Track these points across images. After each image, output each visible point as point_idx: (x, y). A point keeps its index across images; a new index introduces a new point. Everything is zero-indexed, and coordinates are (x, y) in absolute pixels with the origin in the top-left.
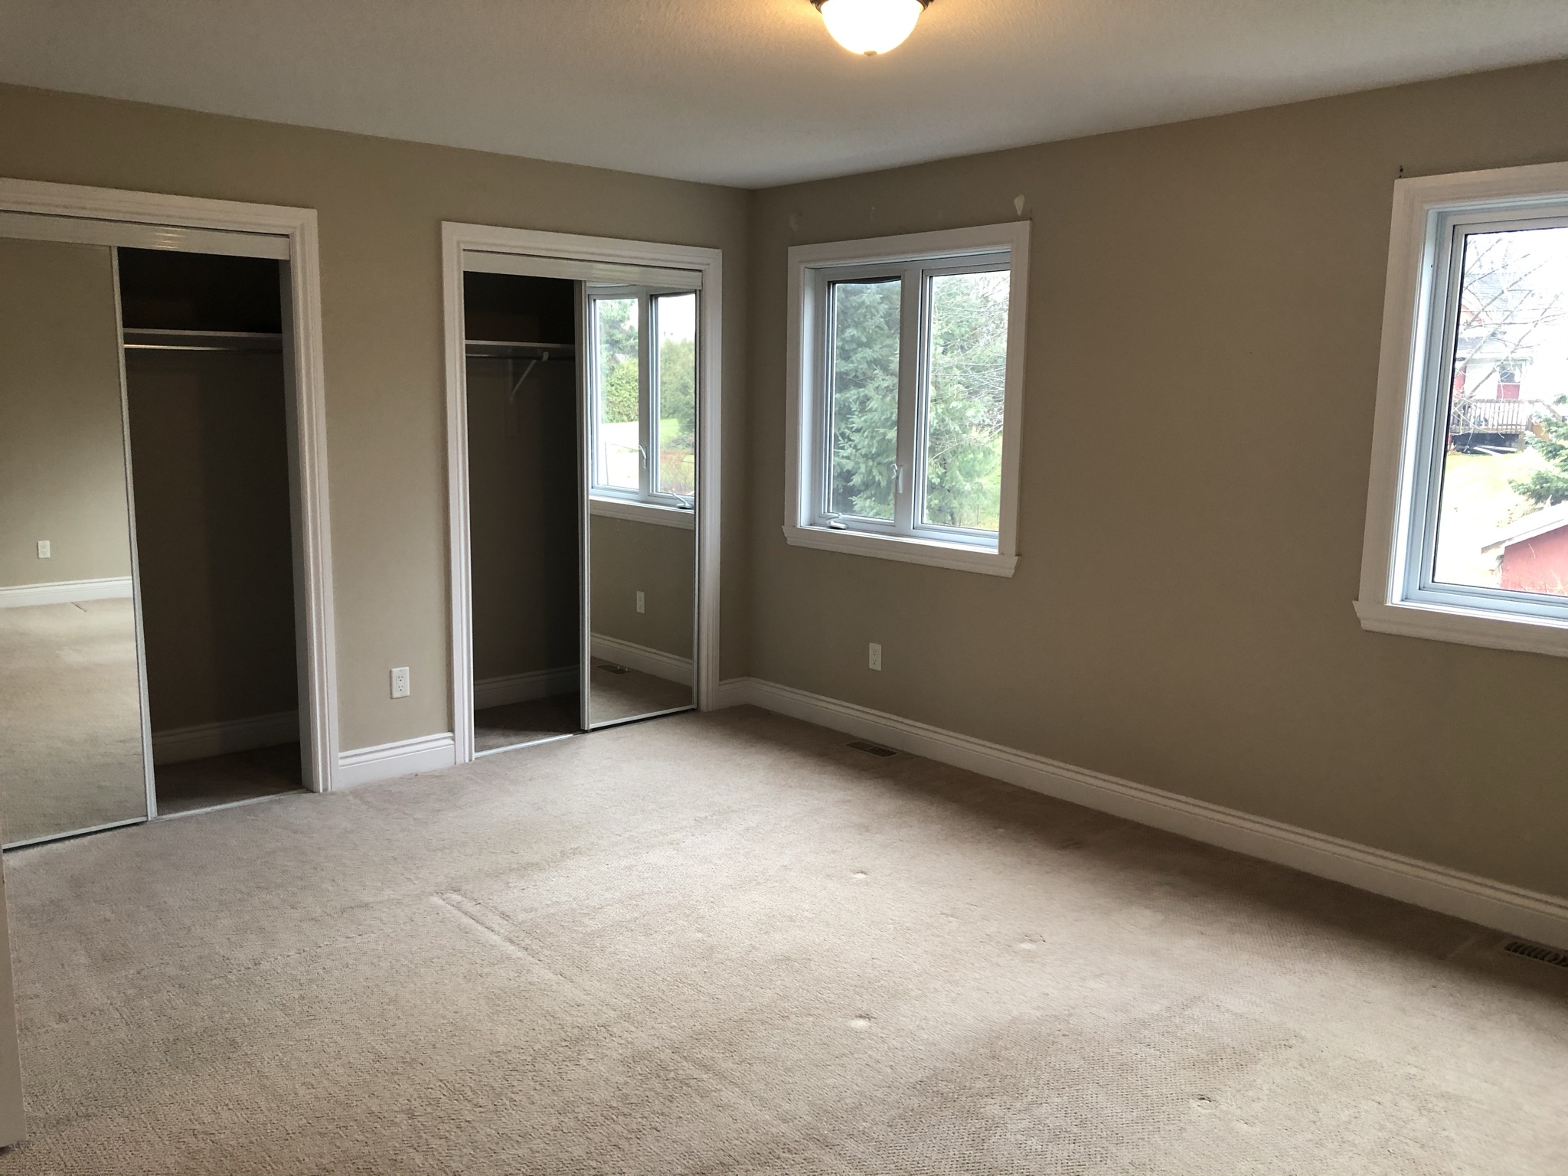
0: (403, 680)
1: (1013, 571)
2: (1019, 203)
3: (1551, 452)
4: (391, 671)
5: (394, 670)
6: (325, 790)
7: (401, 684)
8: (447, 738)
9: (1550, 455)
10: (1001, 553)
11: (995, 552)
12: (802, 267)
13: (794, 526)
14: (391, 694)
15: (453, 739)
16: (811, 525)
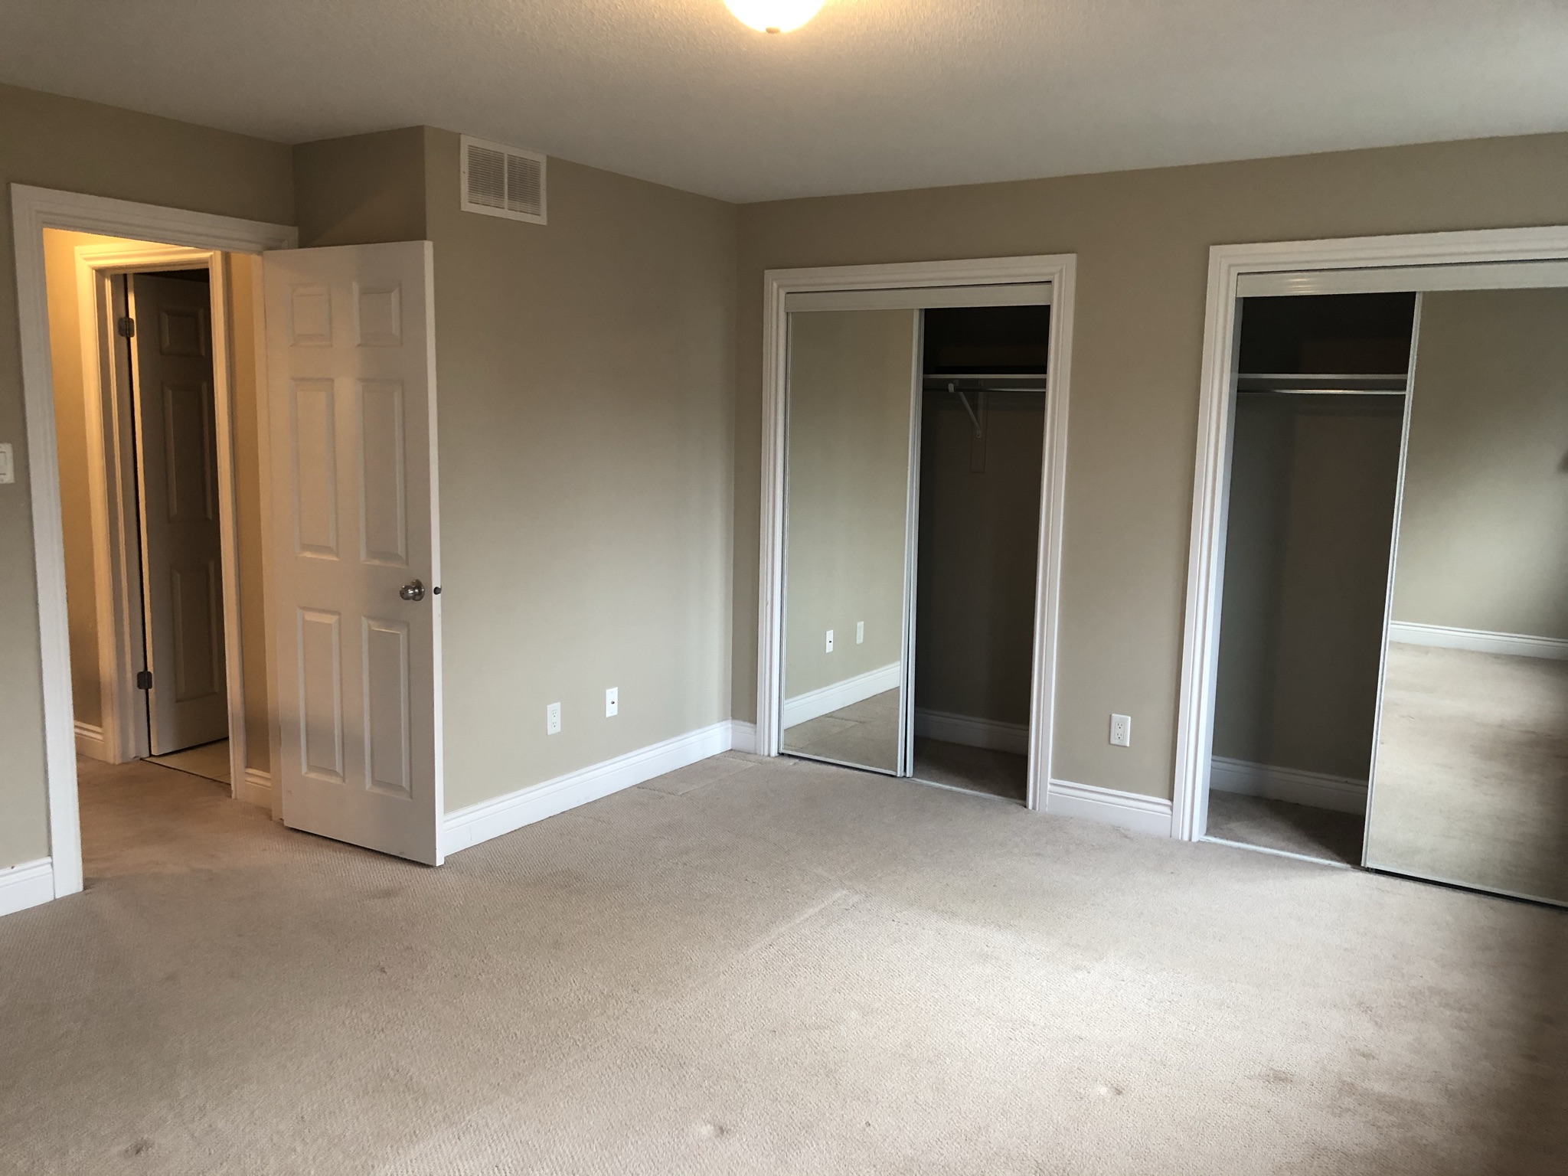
0: (1123, 728)
4: (1111, 716)
5: (1113, 715)
6: (1034, 808)
7: (1120, 731)
8: (1164, 805)
14: (1109, 741)
15: (1172, 809)
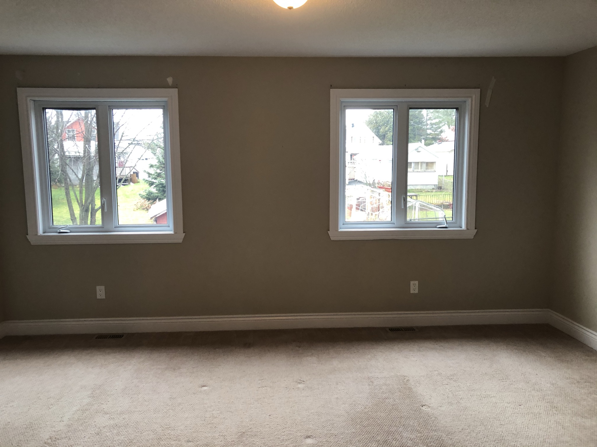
1: (182, 240)
2: (170, 80)
3: (151, 184)
9: (150, 185)
10: (175, 233)
11: (172, 232)
12: (29, 99)
13: (37, 235)
16: (44, 233)
